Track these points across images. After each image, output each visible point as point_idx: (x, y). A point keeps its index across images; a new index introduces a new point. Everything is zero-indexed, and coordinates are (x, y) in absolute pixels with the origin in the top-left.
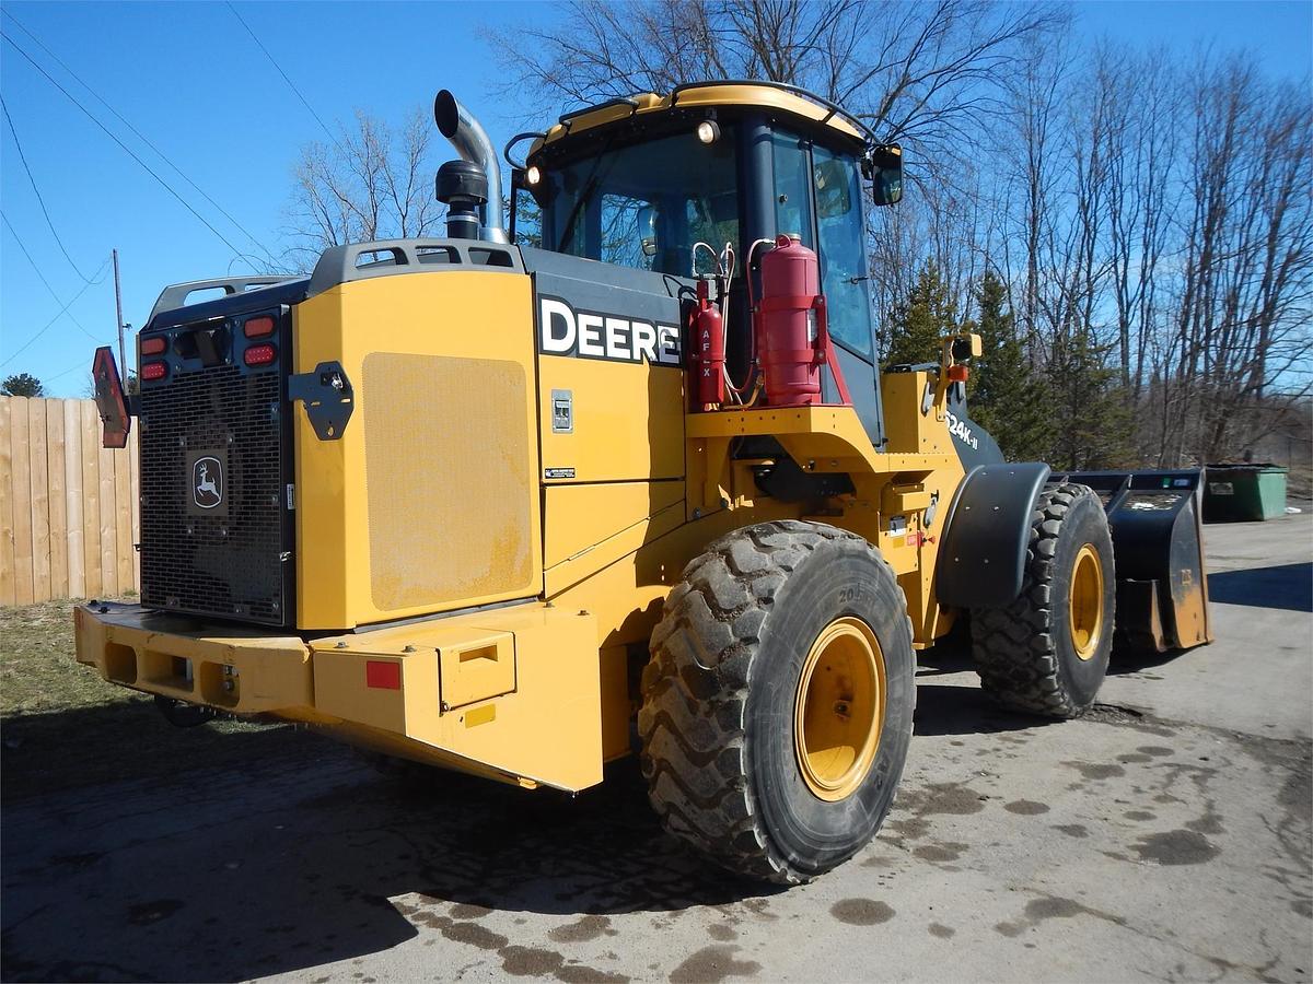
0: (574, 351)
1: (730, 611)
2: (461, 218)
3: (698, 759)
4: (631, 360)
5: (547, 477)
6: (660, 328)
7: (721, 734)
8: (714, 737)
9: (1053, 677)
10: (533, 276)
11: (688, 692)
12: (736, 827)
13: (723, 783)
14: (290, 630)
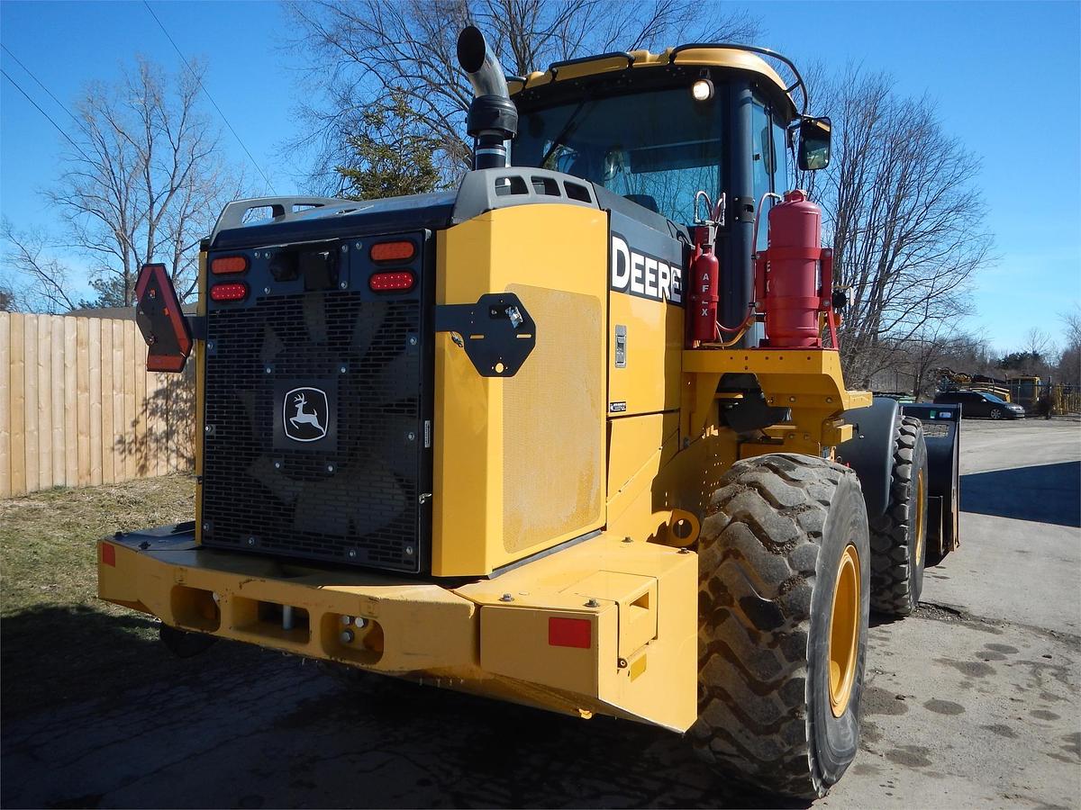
0: (628, 287)
1: (783, 544)
2: (493, 151)
3: (760, 689)
4: (657, 299)
5: (611, 411)
6: (673, 269)
7: (786, 665)
8: (779, 668)
9: (906, 583)
10: (609, 212)
11: (749, 624)
12: (790, 752)
13: (785, 712)
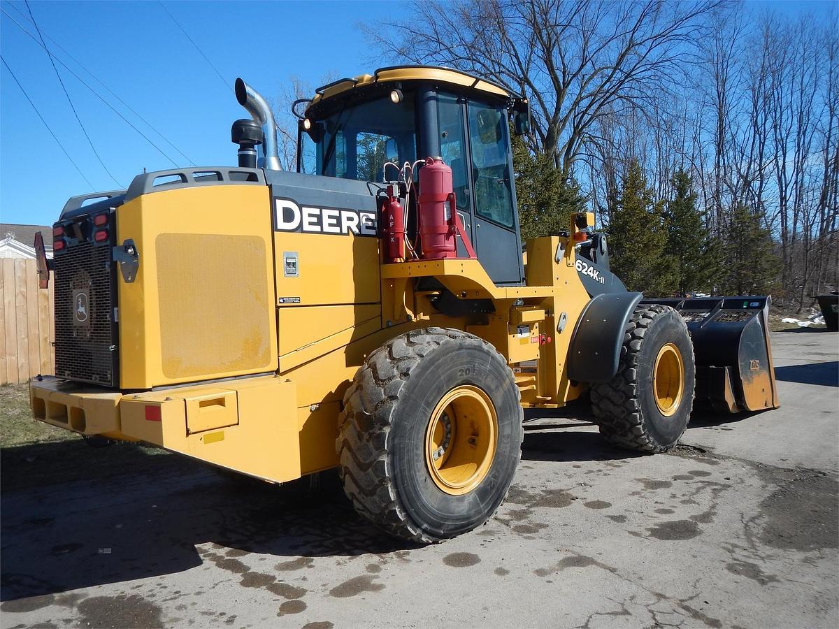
0: (300, 228)
1: (384, 380)
2: (246, 152)
3: (363, 467)
4: (341, 233)
5: (280, 303)
6: (362, 214)
7: (375, 452)
8: (371, 454)
9: (640, 426)
10: (270, 187)
11: (359, 429)
12: (386, 507)
13: (377, 481)
14: (116, 389)
